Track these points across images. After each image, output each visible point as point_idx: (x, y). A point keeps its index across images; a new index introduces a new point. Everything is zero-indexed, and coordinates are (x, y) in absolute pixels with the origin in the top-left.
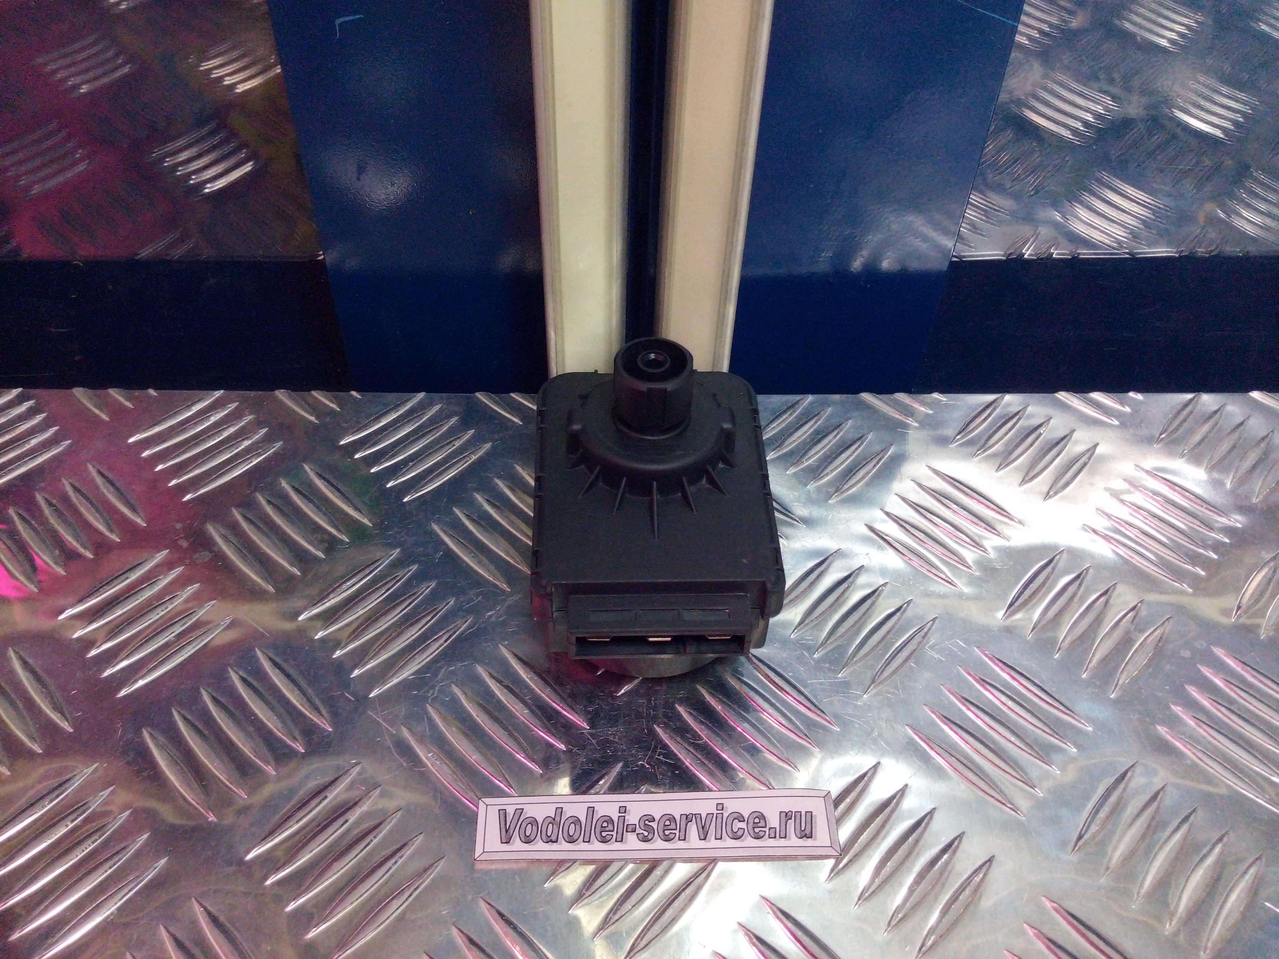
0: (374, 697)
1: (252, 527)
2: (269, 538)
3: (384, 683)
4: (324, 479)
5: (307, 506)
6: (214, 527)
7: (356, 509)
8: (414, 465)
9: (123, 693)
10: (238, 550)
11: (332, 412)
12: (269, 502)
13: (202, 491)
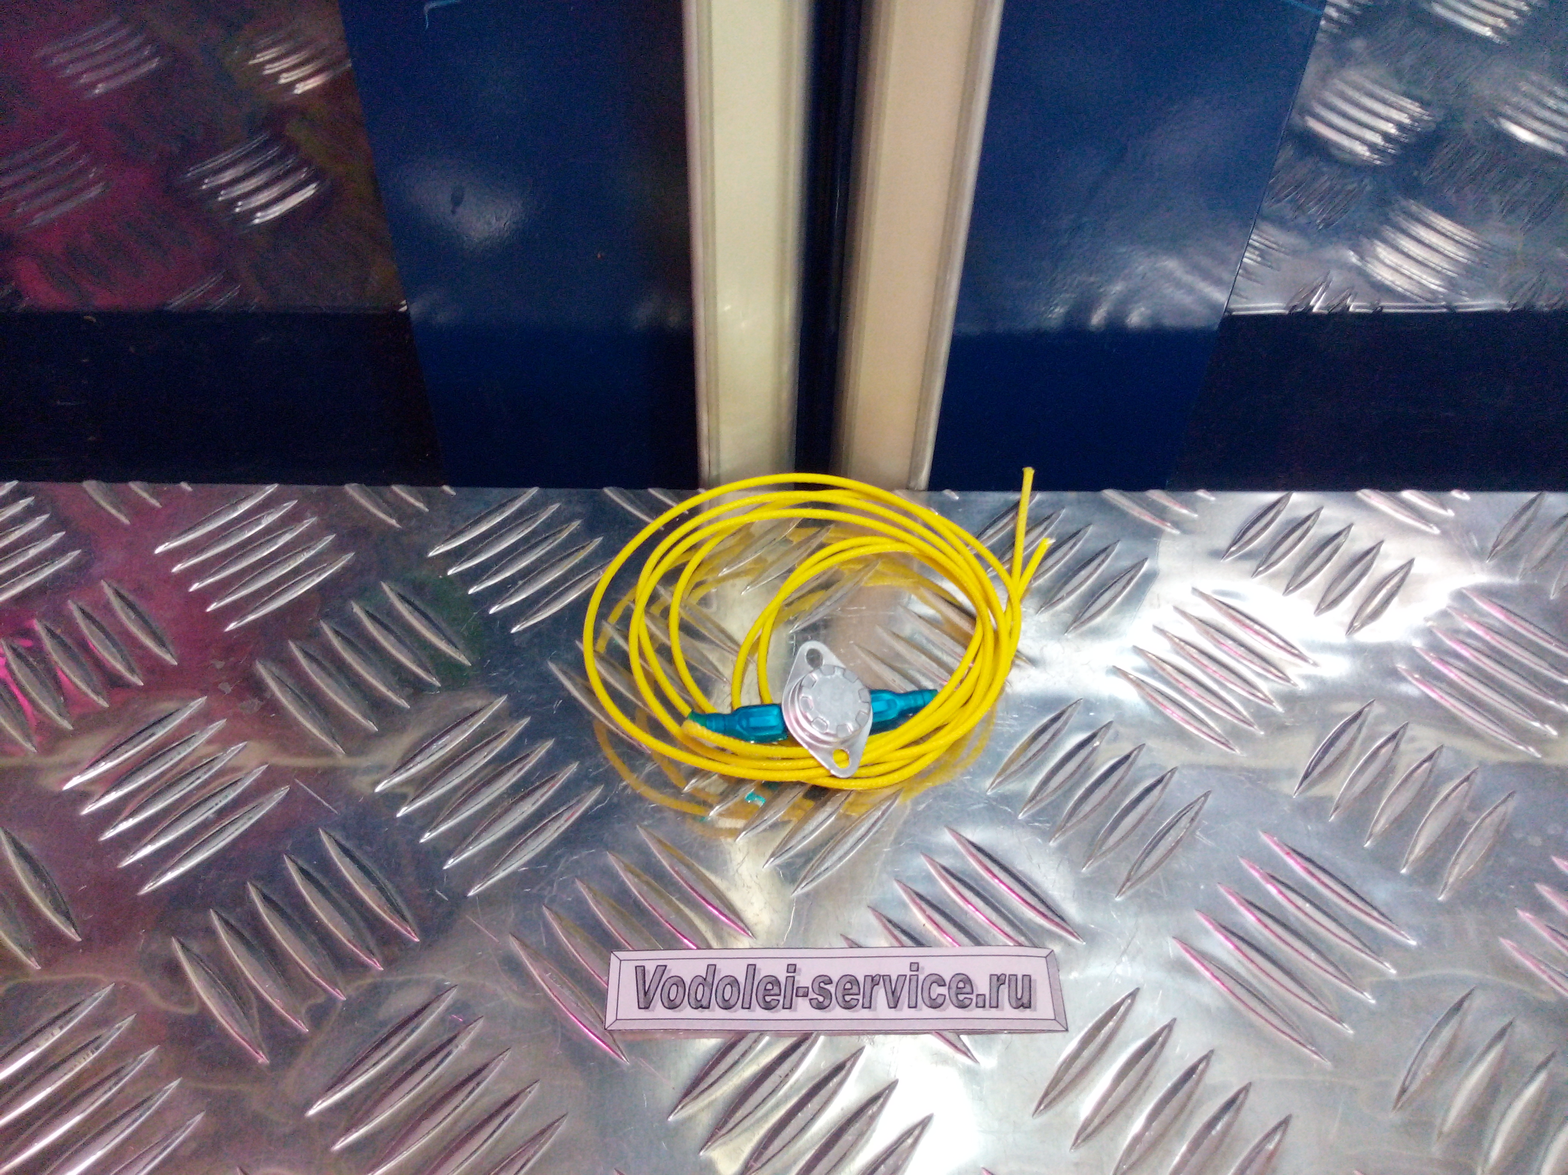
0: (474, 897)
1: (314, 666)
2: (337, 681)
3: (488, 875)
4: (410, 603)
5: (386, 639)
6: (265, 667)
7: (450, 642)
8: (524, 584)
9: (147, 889)
10: (297, 698)
11: (419, 512)
12: (337, 633)
13: (251, 618)
